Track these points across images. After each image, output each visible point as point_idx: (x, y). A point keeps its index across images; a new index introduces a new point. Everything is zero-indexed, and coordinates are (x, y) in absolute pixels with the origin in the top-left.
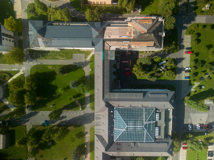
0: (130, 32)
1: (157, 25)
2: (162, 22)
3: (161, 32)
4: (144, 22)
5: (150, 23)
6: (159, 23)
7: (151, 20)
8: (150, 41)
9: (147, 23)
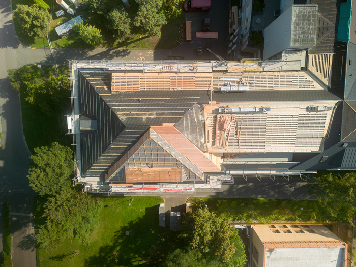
0: (218, 132)
1: (103, 160)
2: (84, 174)
3: (84, 134)
4: (159, 172)
5: (136, 167)
6: (96, 167)
7: (129, 178)
8: (129, 95)
9: (146, 169)
